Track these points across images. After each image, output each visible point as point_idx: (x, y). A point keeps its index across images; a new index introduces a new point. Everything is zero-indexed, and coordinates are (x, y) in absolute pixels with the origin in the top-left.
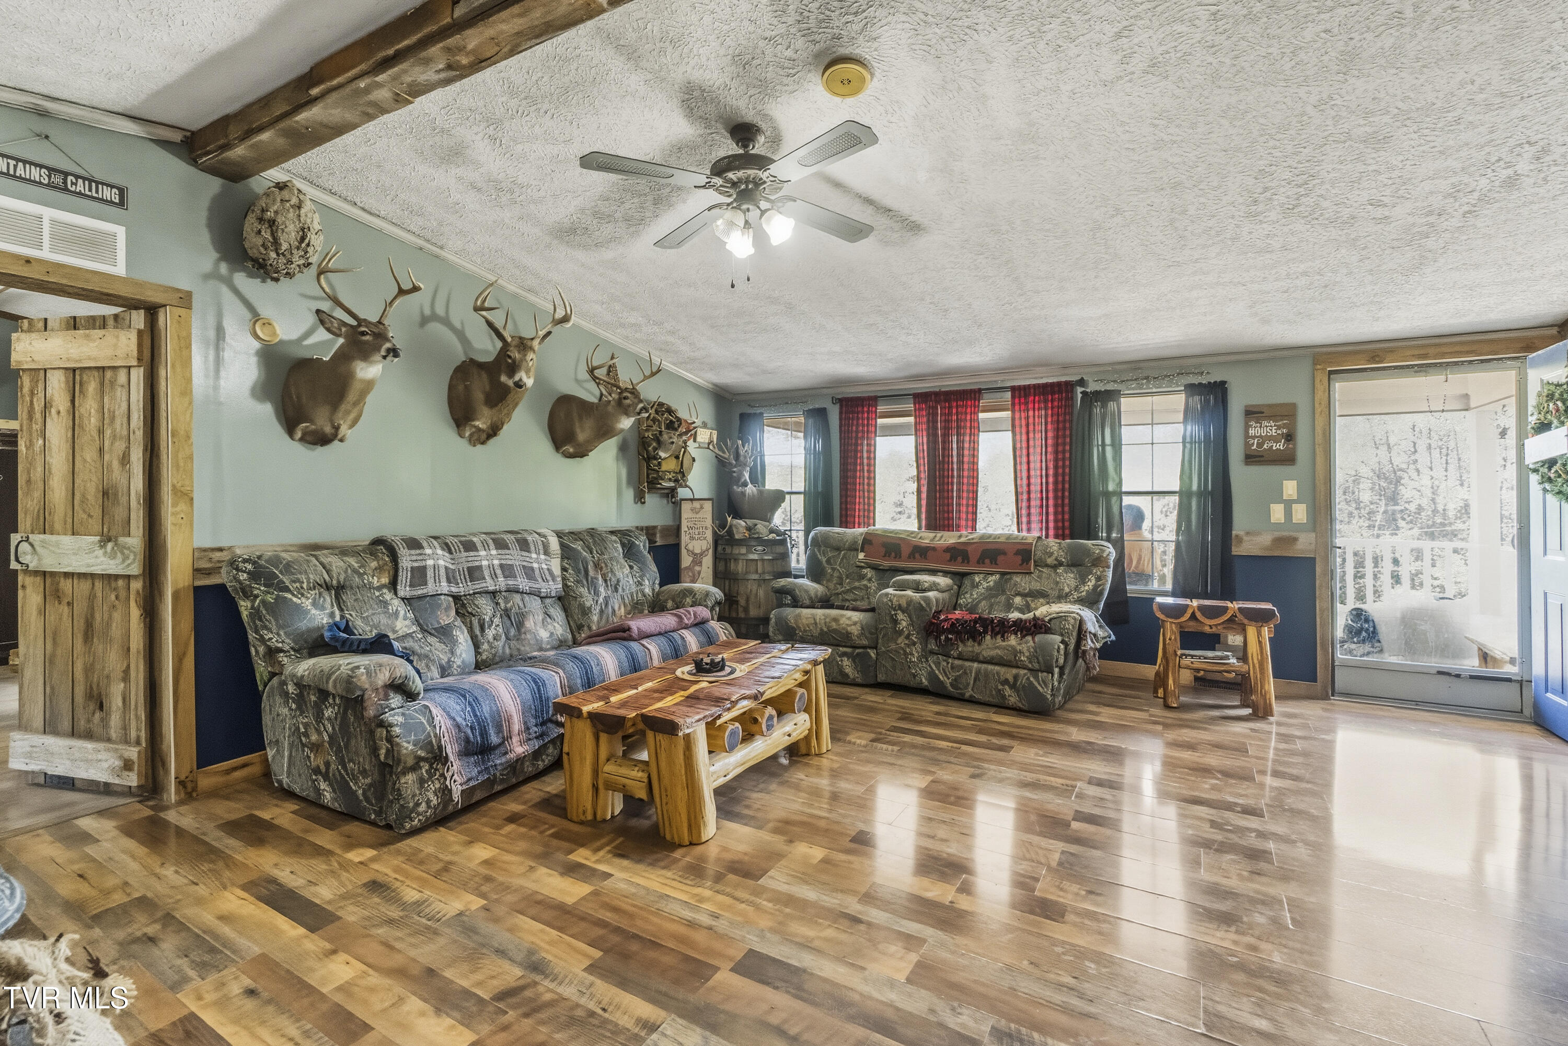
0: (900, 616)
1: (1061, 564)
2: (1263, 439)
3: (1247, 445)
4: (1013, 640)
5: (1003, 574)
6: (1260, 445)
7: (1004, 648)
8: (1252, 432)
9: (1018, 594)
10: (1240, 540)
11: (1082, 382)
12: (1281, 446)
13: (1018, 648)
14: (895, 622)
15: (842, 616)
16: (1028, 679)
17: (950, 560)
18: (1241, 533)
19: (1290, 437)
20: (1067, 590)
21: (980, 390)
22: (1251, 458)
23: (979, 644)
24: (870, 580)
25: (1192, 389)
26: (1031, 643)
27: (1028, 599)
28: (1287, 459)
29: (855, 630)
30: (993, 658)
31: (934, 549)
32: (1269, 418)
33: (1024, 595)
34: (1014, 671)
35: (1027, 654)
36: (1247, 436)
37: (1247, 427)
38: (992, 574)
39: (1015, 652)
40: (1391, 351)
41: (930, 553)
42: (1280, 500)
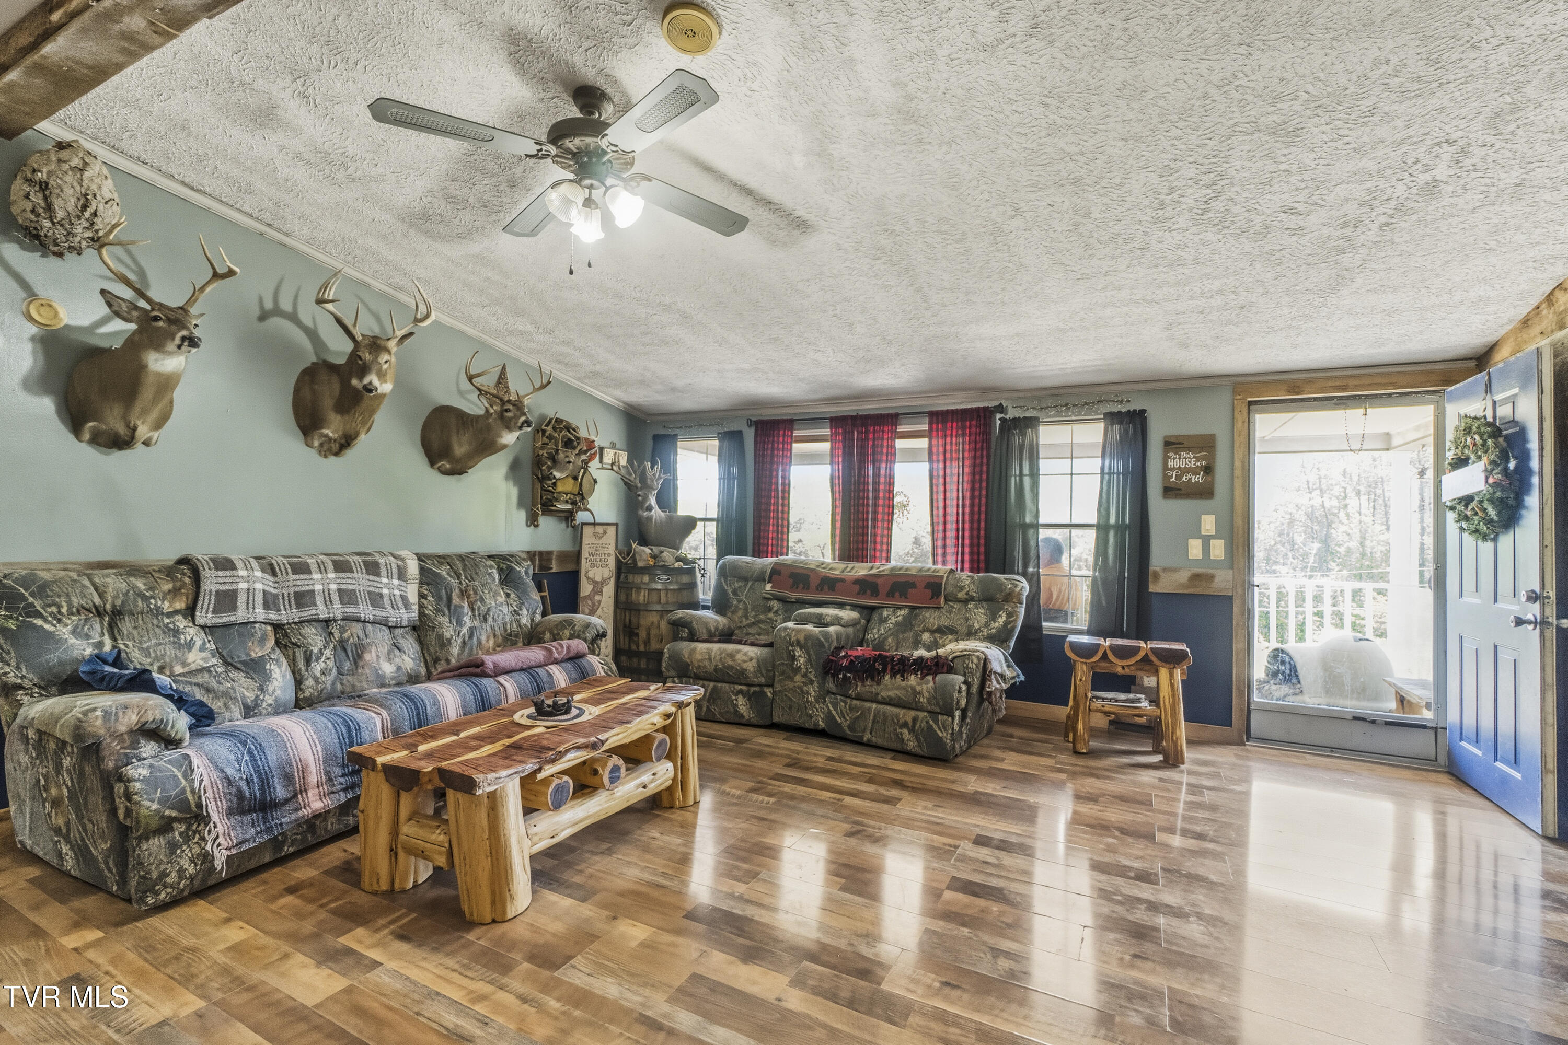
0: (798, 652)
1: (972, 599)
2: (1183, 471)
3: (1166, 477)
4: (913, 680)
5: (913, 608)
6: (1179, 477)
7: (905, 688)
8: (1171, 464)
9: (928, 630)
10: (1156, 576)
11: (1000, 409)
12: (1198, 478)
13: (918, 688)
14: (793, 658)
15: (738, 651)
16: (927, 722)
17: (858, 593)
18: (1158, 569)
19: (1208, 470)
20: (977, 626)
21: (897, 415)
22: (1170, 491)
23: (878, 683)
24: (776, 612)
25: (1113, 418)
26: (931, 684)
27: (937, 635)
28: (1205, 492)
29: (750, 667)
30: (891, 698)
31: (843, 580)
32: (1189, 449)
33: (932, 632)
34: (912, 713)
35: (926, 695)
36: (1165, 467)
37: (1166, 459)
38: (900, 608)
39: (916, 693)
40: (1310, 381)
41: (839, 586)
42: (1198, 535)
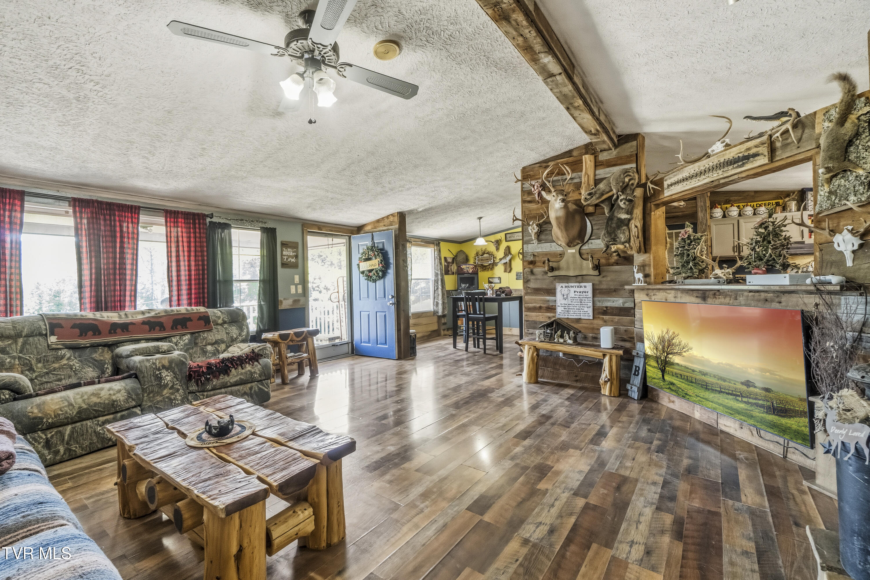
0: (164, 373)
1: (225, 322)
2: (289, 256)
3: (282, 259)
4: (248, 367)
5: (192, 334)
6: (287, 259)
7: (246, 373)
8: (284, 253)
9: (209, 344)
10: (281, 302)
11: (211, 216)
12: (293, 260)
13: (253, 370)
14: (159, 378)
16: (258, 387)
17: (150, 331)
18: (282, 299)
19: (296, 257)
20: (235, 336)
21: (139, 207)
22: (284, 265)
23: (228, 375)
25: (265, 230)
26: (259, 366)
27: (216, 346)
28: (295, 266)
30: (236, 382)
31: (132, 324)
32: (290, 247)
33: (212, 344)
34: (249, 385)
35: (258, 372)
36: (282, 255)
37: (282, 251)
38: (184, 335)
39: (252, 373)
40: (324, 226)
41: (130, 327)
42: (294, 284)
